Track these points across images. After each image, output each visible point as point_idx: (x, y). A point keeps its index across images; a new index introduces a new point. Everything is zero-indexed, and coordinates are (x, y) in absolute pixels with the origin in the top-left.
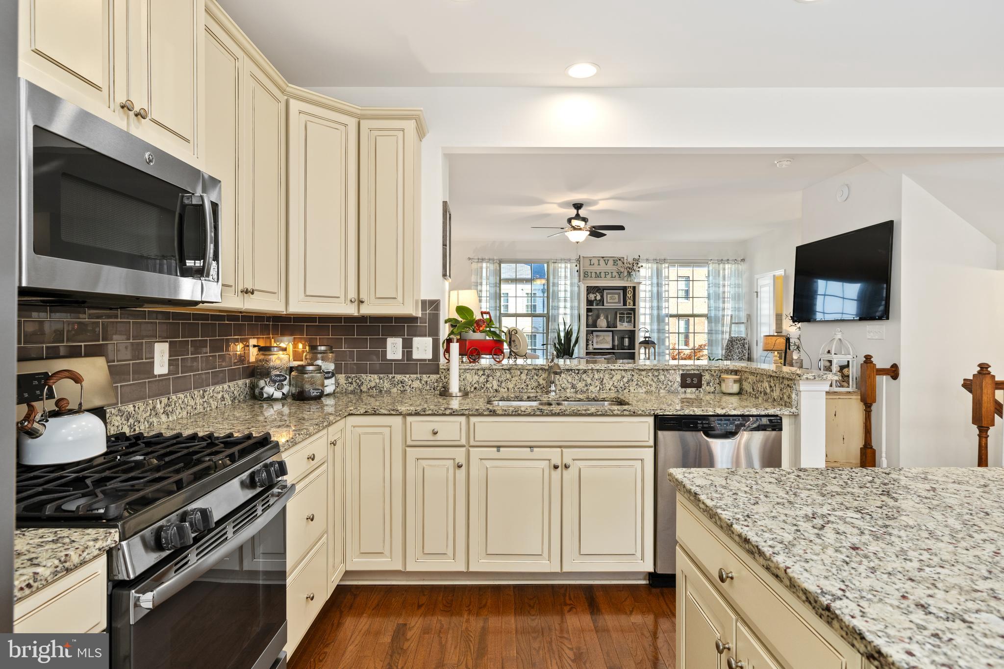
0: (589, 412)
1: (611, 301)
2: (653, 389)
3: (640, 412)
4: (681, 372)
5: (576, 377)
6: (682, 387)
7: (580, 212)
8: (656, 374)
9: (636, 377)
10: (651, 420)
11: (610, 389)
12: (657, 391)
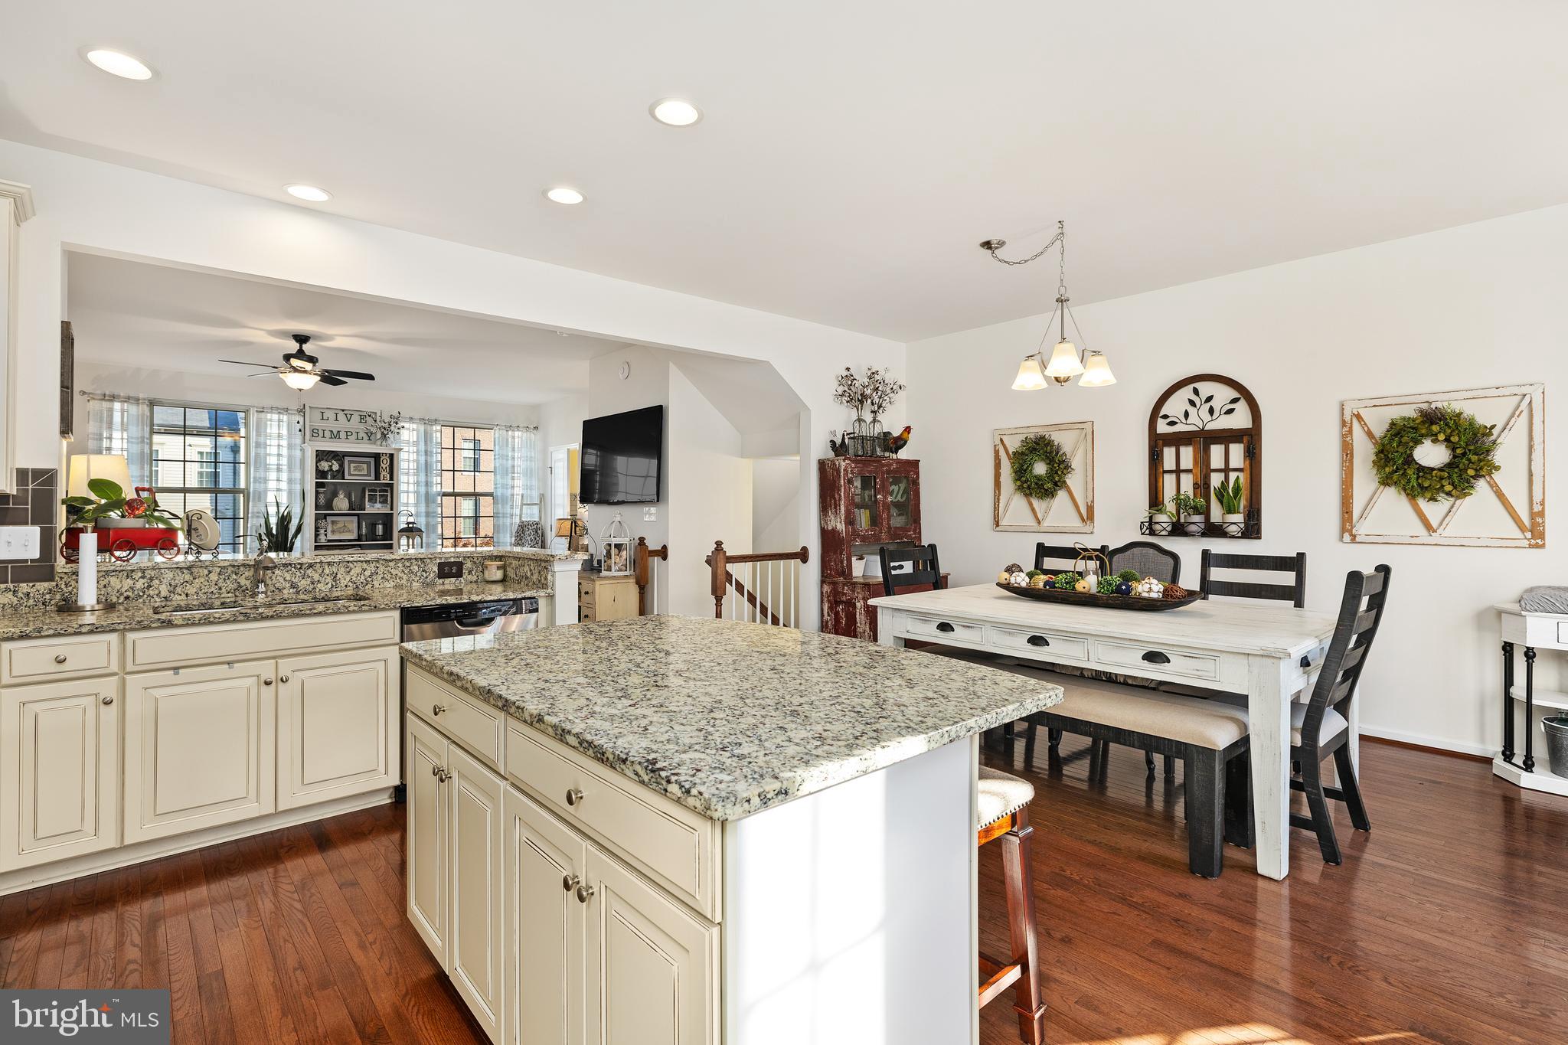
0: (315, 611)
1: (356, 473)
2: (404, 582)
3: (383, 606)
4: (438, 561)
5: (298, 574)
6: (440, 578)
7: (305, 347)
8: (408, 564)
9: (382, 569)
10: (397, 614)
11: (346, 586)
12: (409, 584)
